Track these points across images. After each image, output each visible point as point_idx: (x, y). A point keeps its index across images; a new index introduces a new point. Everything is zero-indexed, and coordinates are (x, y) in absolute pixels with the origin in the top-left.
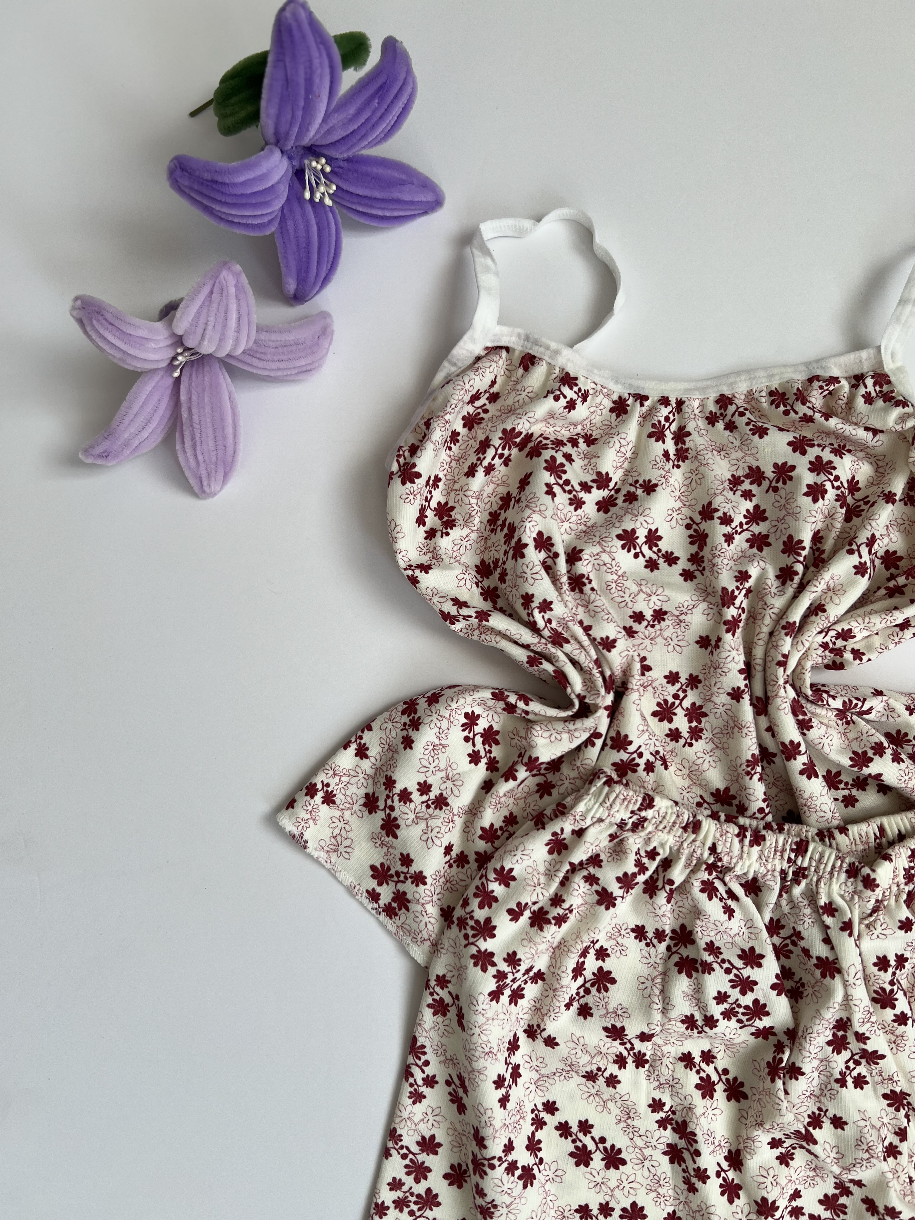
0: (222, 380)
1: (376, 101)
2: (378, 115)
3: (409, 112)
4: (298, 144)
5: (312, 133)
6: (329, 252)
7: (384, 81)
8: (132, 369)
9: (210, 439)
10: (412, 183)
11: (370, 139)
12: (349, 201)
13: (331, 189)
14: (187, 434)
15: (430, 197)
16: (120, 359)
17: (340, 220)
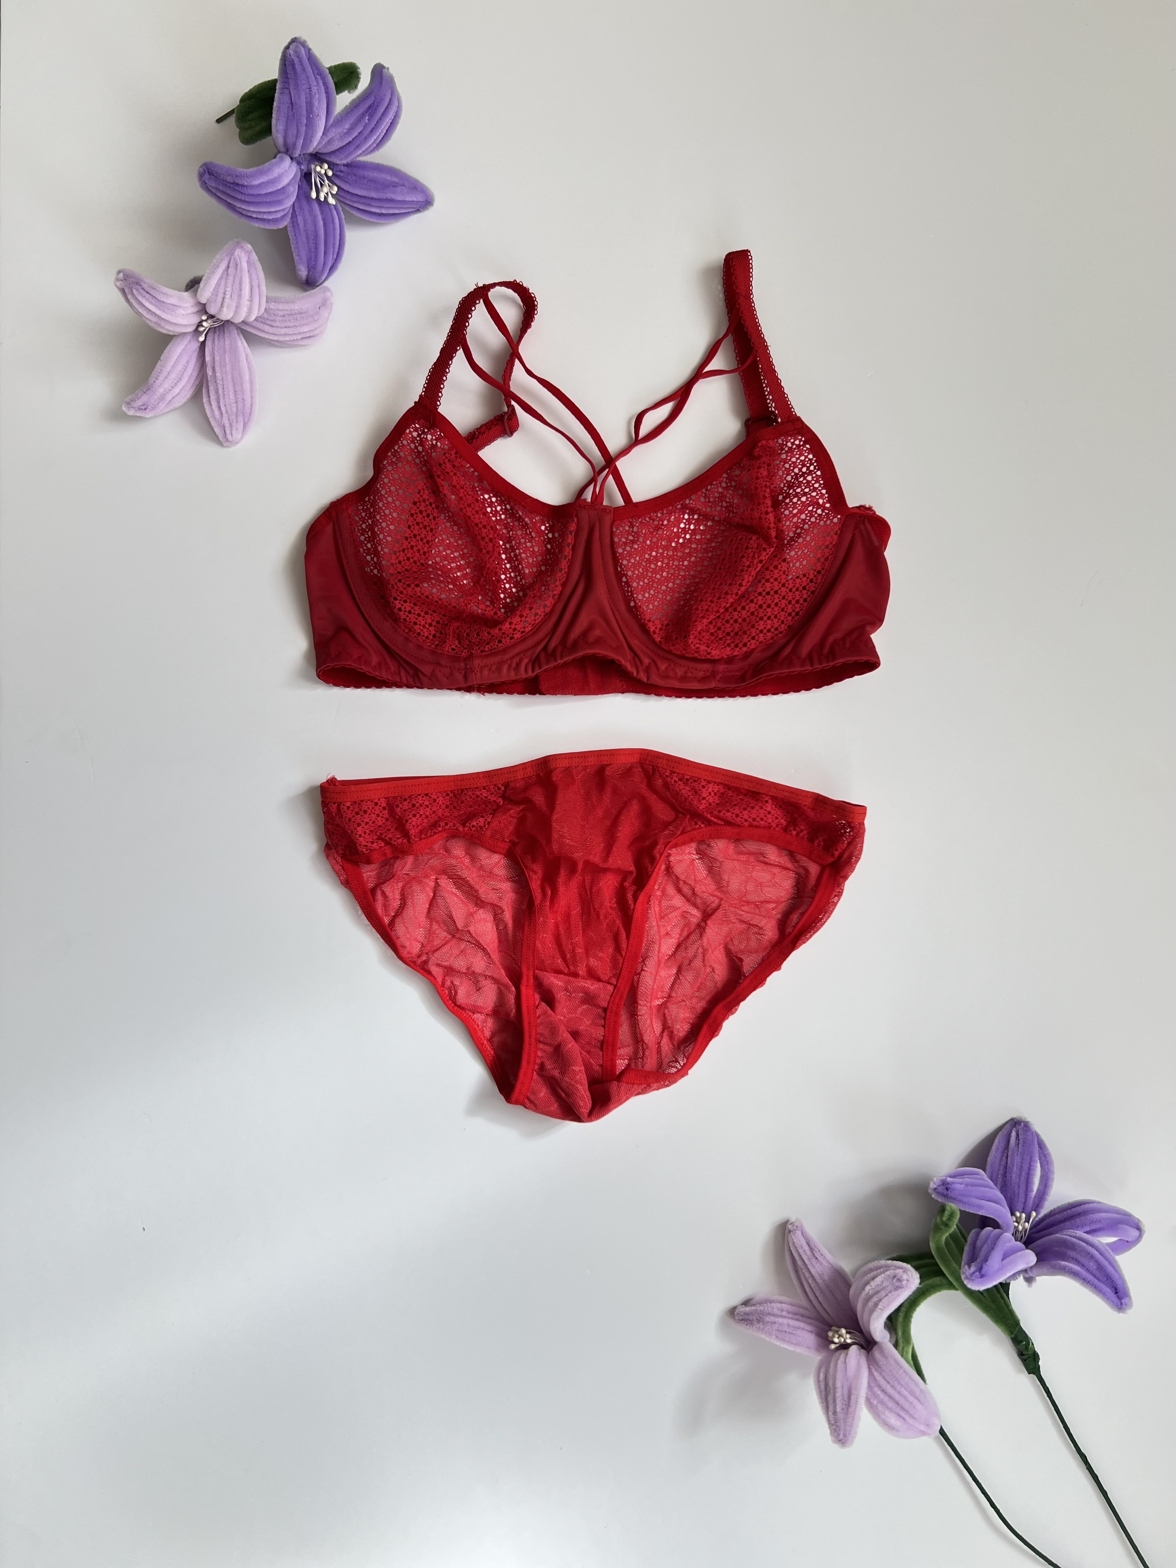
0: (239, 344)
1: (367, 118)
2: (370, 129)
3: (396, 125)
4: (305, 152)
5: (315, 143)
6: (334, 244)
7: (372, 101)
8: (165, 332)
9: (231, 393)
10: (403, 185)
11: (364, 149)
12: (350, 200)
13: (333, 190)
14: (211, 388)
15: (420, 198)
16: (156, 323)
17: (343, 217)
